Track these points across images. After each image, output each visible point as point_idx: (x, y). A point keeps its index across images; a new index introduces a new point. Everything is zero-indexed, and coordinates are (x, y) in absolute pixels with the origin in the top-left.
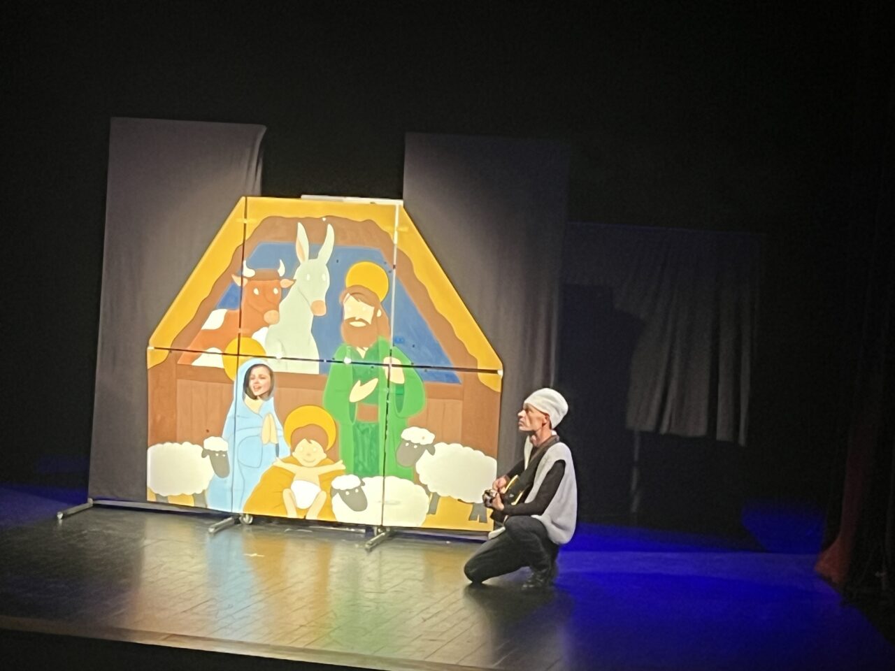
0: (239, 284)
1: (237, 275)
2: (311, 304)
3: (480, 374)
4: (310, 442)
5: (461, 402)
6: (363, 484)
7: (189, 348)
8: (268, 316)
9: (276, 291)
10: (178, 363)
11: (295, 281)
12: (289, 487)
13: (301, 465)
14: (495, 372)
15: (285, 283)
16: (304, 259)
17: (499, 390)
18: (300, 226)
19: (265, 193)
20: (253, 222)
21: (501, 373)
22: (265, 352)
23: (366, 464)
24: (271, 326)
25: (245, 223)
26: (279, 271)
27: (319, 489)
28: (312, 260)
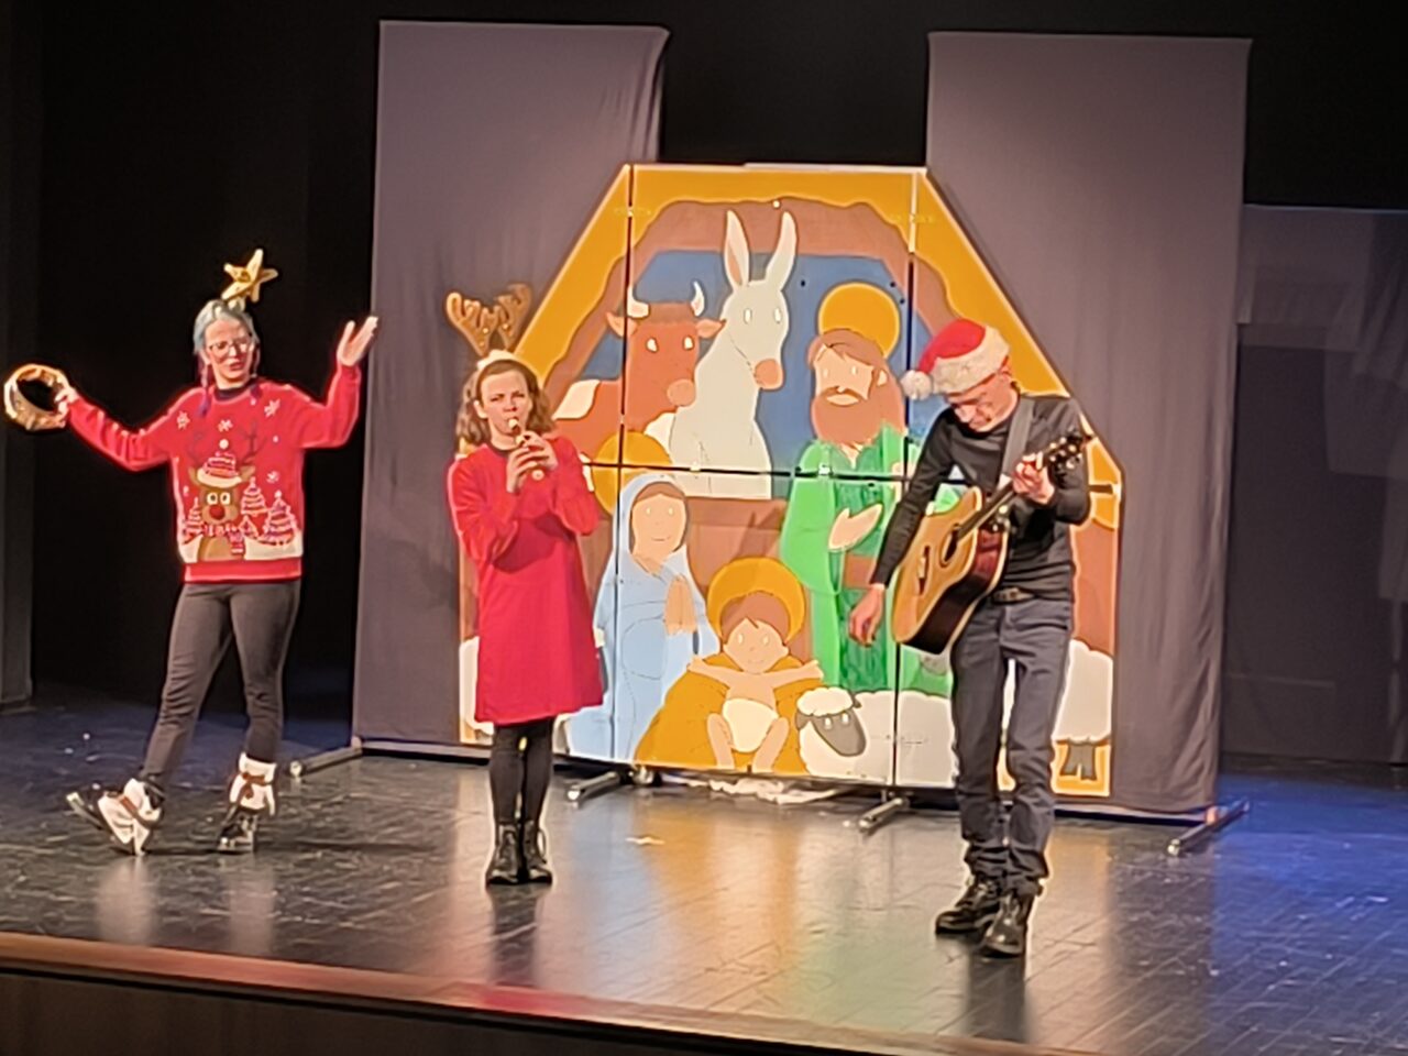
0: (621, 333)
1: (617, 314)
2: (754, 364)
4: (756, 626)
6: (857, 705)
8: (672, 393)
9: (688, 343)
11: (724, 322)
12: (720, 712)
13: (741, 670)
14: (1112, 489)
15: (705, 327)
16: (740, 282)
17: (1115, 525)
18: (731, 216)
20: (644, 213)
21: (1117, 489)
23: (862, 669)
24: (680, 409)
25: (631, 214)
26: (693, 304)
27: (774, 715)
28: (753, 283)
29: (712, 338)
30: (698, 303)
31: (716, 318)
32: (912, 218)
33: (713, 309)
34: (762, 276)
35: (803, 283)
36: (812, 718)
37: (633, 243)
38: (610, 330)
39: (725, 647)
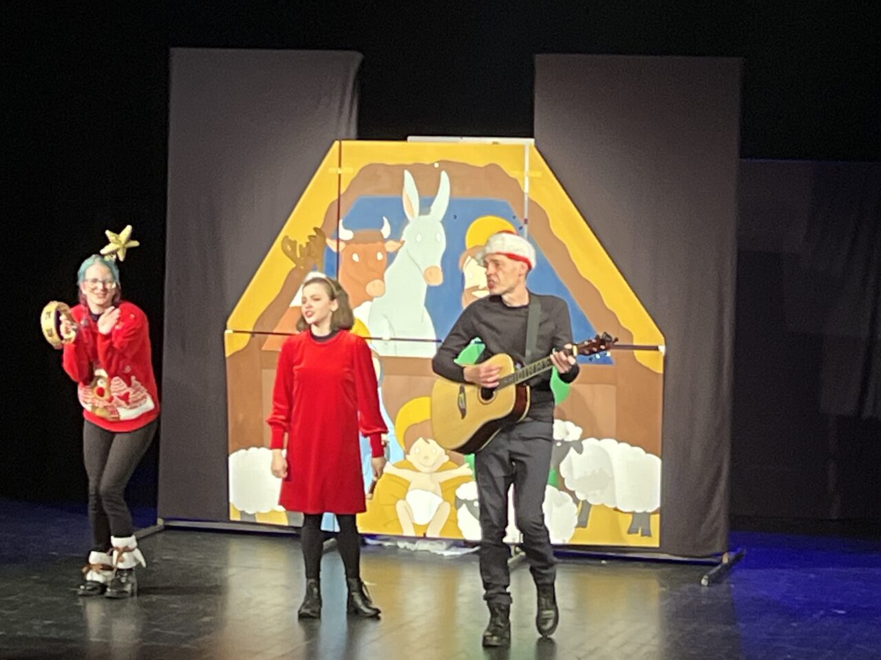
0: (335, 250)
1: (332, 238)
2: (423, 270)
3: (636, 353)
4: (428, 443)
7: (275, 331)
8: (371, 288)
9: (380, 256)
10: (263, 348)
11: (404, 242)
12: (404, 499)
13: (419, 471)
14: (656, 349)
15: (390, 246)
16: (413, 215)
17: (661, 371)
18: (407, 174)
19: (361, 136)
20: (349, 172)
21: (662, 349)
24: (375, 300)
25: (340, 172)
26: (383, 231)
27: (441, 500)
28: (422, 217)
30: (386, 231)
32: (526, 173)
33: (396, 234)
35: (455, 218)
36: (465, 501)
37: (343, 190)
39: (408, 456)
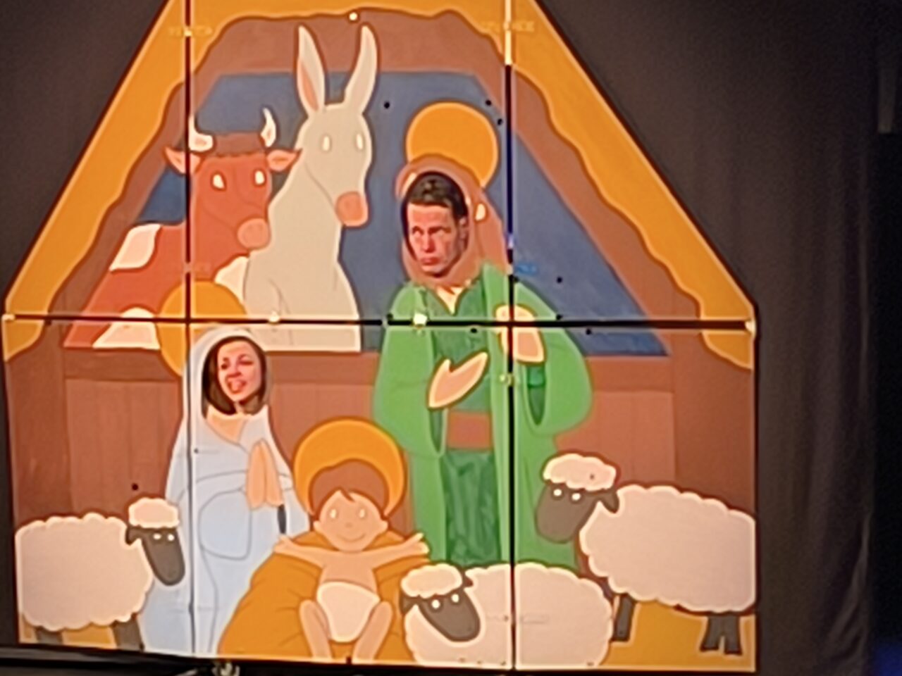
0: (182, 169)
1: (177, 149)
2: (334, 198)
3: (706, 333)
4: (350, 499)
5: (668, 396)
6: (468, 582)
7: (86, 313)
8: (245, 233)
9: (259, 178)
10: (67, 344)
11: (299, 153)
12: (313, 598)
13: (335, 549)
14: (740, 325)
15: (277, 160)
16: (315, 107)
17: (750, 365)
18: (303, 32)
20: (204, 32)
21: (751, 326)
22: (244, 312)
23: (472, 541)
24: (253, 254)
25: (188, 33)
26: (264, 134)
27: (375, 599)
28: (331, 107)
29: (286, 172)
30: (269, 133)
31: (290, 149)
32: (506, 26)
33: (287, 140)
34: (340, 99)
35: (387, 105)
36: (418, 600)
37: (193, 67)
38: (170, 167)
39: (316, 524)
